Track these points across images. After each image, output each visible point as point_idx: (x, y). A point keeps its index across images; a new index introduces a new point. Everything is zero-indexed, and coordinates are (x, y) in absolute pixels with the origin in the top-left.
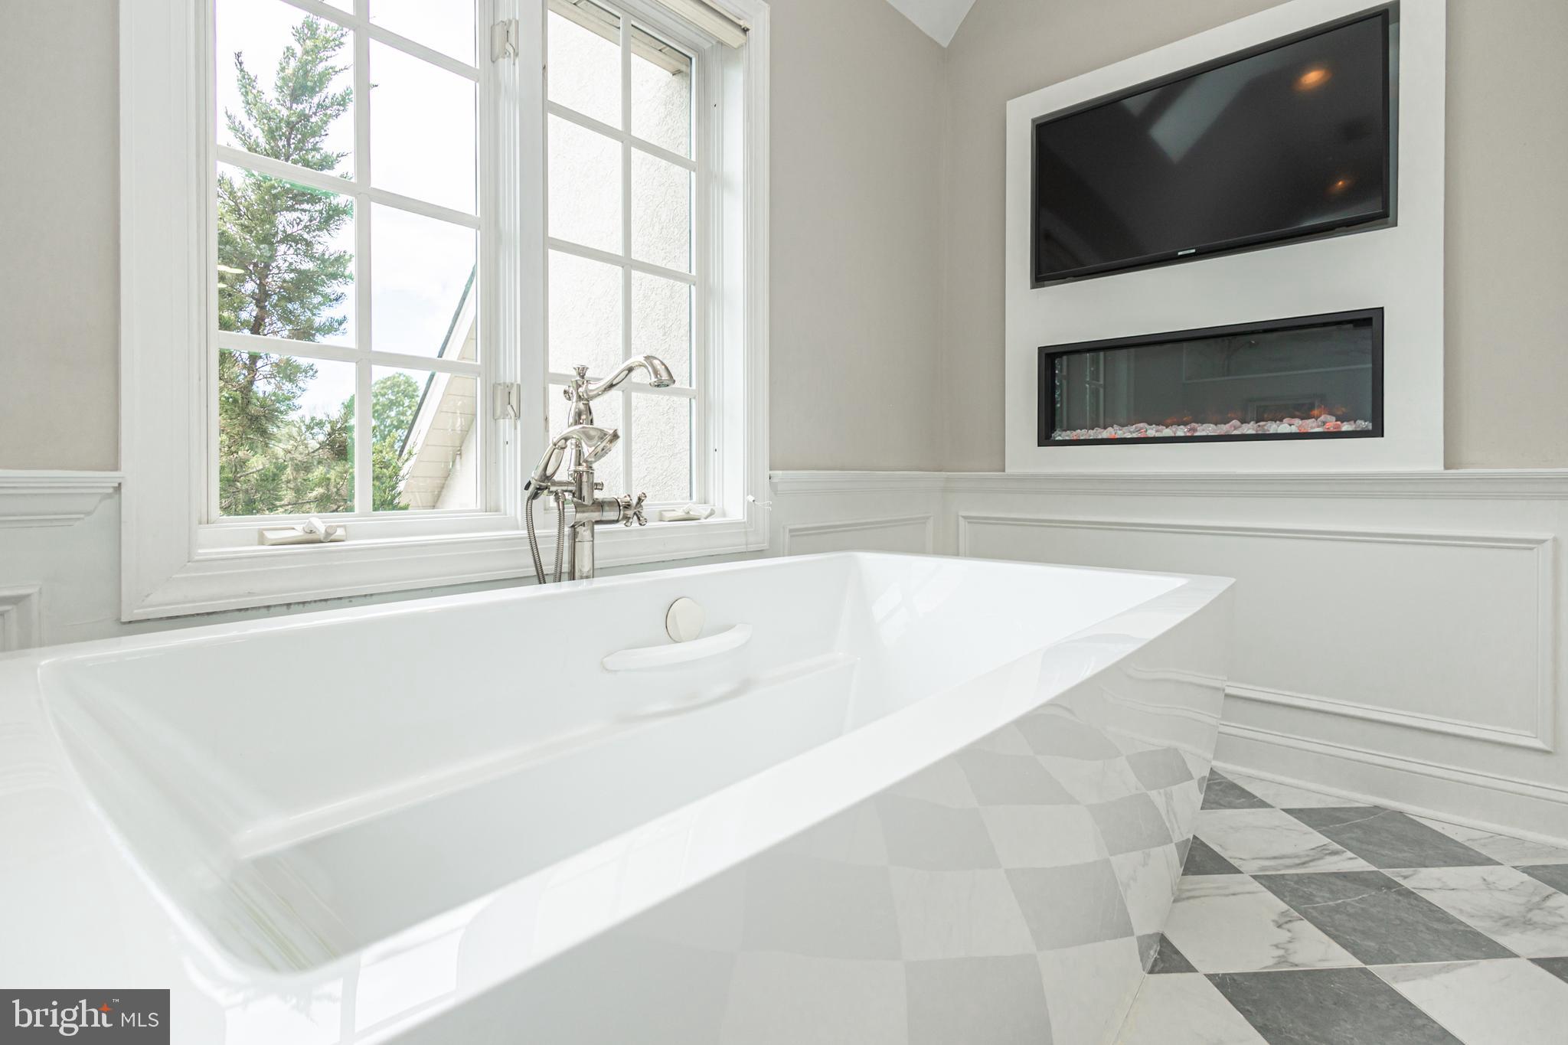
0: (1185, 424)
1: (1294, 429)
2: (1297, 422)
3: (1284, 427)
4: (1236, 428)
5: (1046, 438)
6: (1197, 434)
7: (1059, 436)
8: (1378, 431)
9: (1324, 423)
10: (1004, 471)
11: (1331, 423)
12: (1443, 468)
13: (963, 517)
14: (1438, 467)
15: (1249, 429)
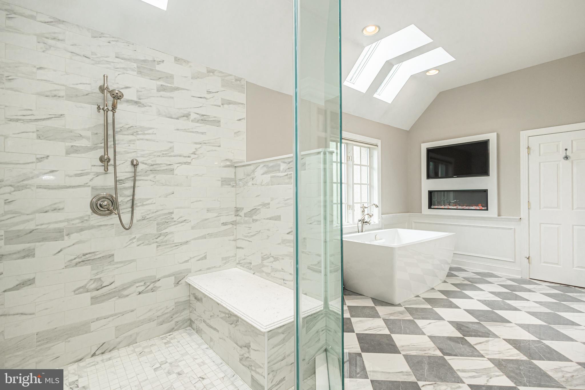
0: (455, 206)
1: (475, 208)
2: (475, 207)
3: (473, 208)
4: (465, 207)
5: (430, 207)
6: (458, 208)
7: (432, 207)
8: (487, 210)
9: (480, 208)
10: (421, 213)
11: (481, 207)
12: (497, 216)
13: (414, 222)
14: (496, 216)
15: (467, 208)
